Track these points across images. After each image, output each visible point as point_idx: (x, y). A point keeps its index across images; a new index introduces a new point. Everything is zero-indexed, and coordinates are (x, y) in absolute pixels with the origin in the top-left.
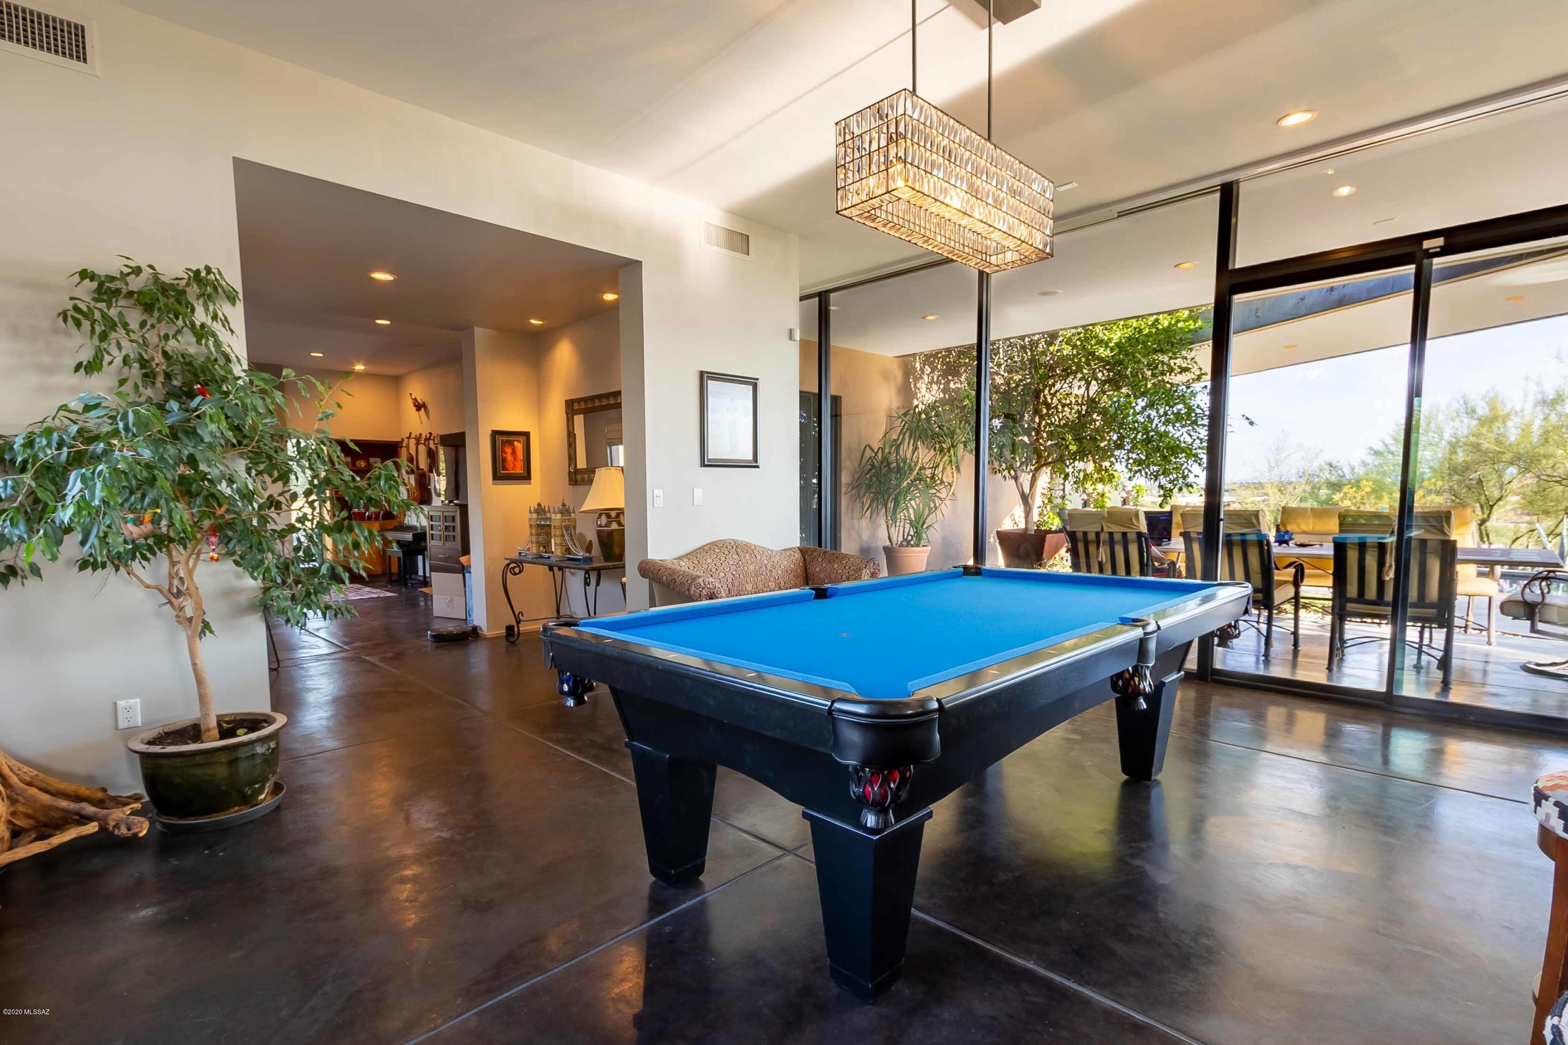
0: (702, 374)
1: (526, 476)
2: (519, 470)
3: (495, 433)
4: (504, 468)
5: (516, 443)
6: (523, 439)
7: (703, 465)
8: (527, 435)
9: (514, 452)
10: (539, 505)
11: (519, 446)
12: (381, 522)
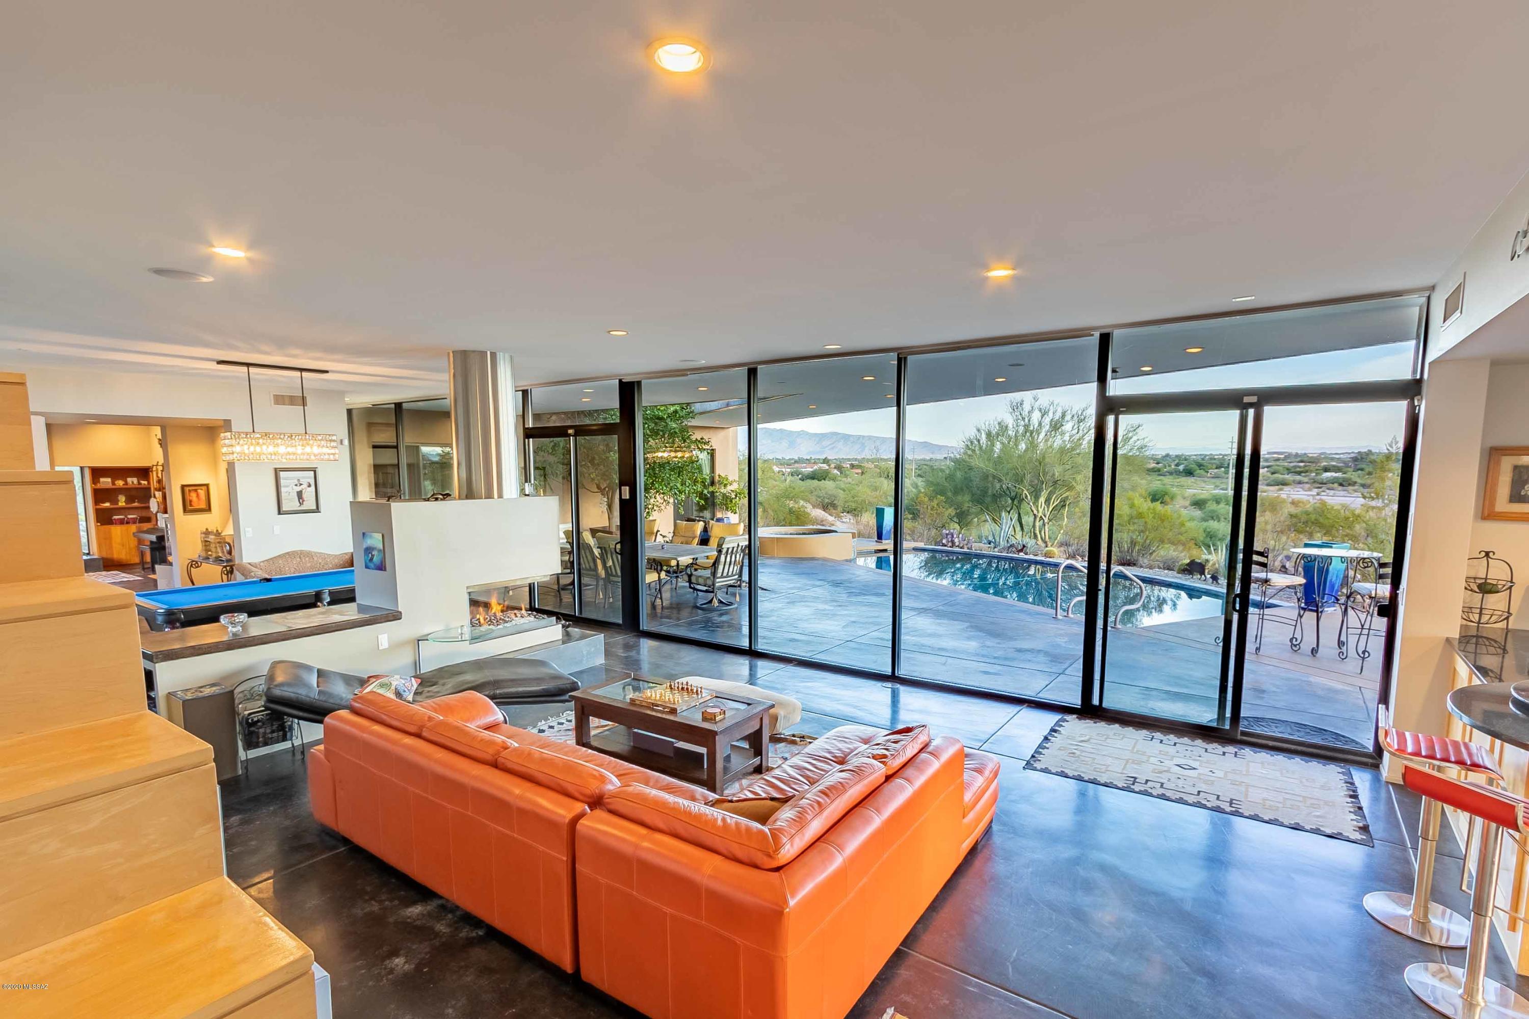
0: (276, 469)
1: (208, 509)
2: (203, 505)
3: (183, 487)
4: (191, 505)
5: (199, 491)
6: (204, 488)
7: (279, 513)
8: (207, 485)
9: (198, 496)
10: (207, 529)
11: (202, 492)
12: (138, 525)
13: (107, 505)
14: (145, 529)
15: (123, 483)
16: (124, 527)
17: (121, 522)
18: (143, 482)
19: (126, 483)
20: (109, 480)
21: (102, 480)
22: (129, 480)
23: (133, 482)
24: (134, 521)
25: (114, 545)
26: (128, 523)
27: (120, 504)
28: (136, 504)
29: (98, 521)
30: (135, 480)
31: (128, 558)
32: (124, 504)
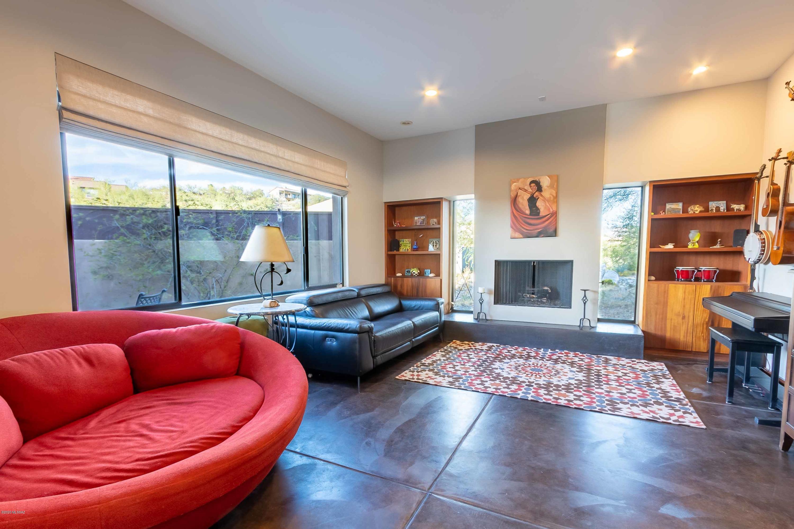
12: (714, 284)
13: (670, 246)
14: (727, 294)
15: (701, 209)
16: (691, 286)
17: (687, 276)
18: (735, 207)
19: (707, 209)
20: (680, 206)
21: (668, 206)
22: (713, 205)
23: (718, 209)
24: (708, 277)
25: (669, 315)
26: (698, 279)
27: (690, 246)
28: (717, 247)
29: (650, 275)
30: (722, 205)
31: (689, 339)
32: (697, 246)
